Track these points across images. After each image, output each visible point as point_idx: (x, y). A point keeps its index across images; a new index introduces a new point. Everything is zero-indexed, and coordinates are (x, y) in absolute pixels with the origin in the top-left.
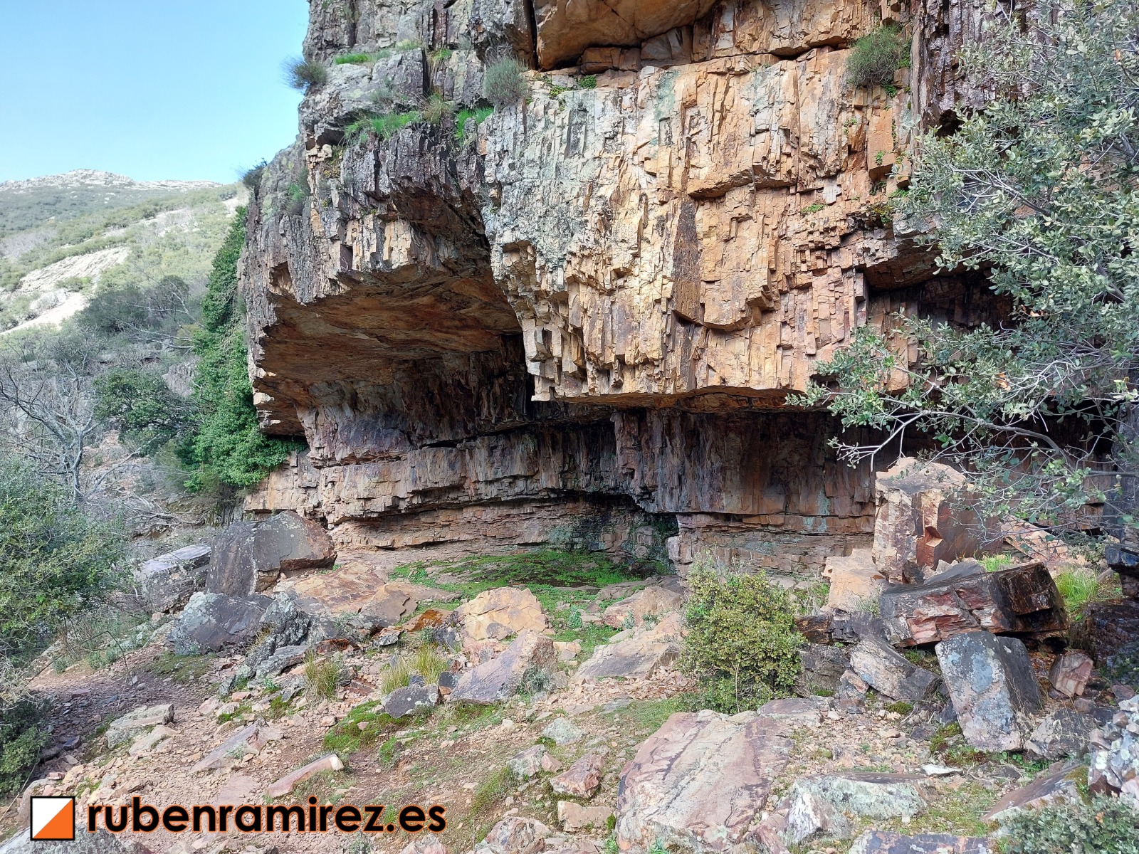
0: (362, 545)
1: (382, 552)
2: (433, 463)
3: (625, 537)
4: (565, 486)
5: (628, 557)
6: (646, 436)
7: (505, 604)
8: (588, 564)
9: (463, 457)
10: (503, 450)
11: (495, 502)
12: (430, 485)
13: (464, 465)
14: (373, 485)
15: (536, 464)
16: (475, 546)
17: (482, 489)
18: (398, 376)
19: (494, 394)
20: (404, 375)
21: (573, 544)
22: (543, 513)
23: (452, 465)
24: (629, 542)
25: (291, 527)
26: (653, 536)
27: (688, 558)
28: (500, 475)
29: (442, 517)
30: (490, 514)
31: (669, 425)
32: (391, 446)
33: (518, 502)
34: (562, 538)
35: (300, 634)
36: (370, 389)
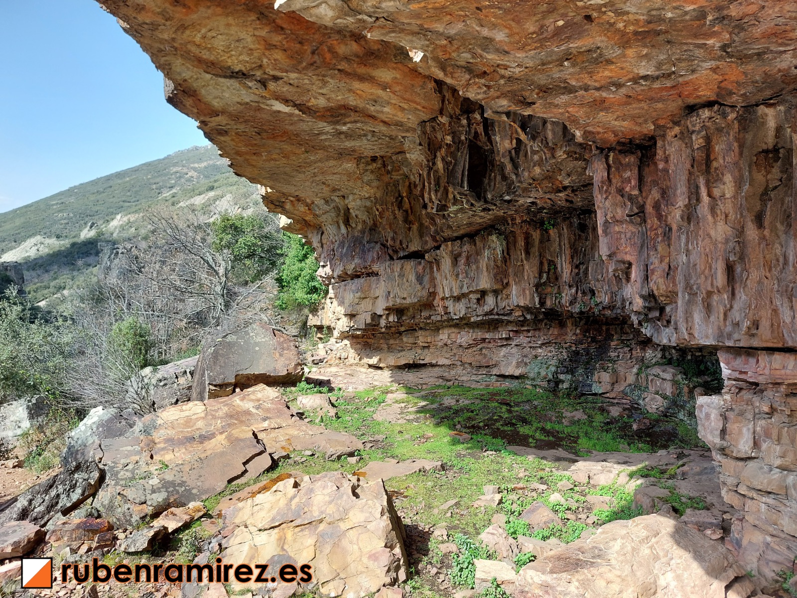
0: (355, 362)
1: (371, 370)
2: (401, 275)
3: (631, 379)
4: (542, 303)
5: (634, 409)
7: (316, 515)
9: (431, 268)
10: (468, 258)
12: (398, 301)
13: (433, 279)
14: (356, 301)
15: (506, 274)
16: (453, 372)
17: (451, 306)
21: (558, 382)
22: (522, 339)
23: (420, 279)
24: (637, 386)
25: (258, 339)
26: (675, 383)
28: (465, 290)
29: (422, 338)
30: (465, 337)
32: (373, 261)
33: (492, 323)
34: (543, 373)
36: (359, 202)
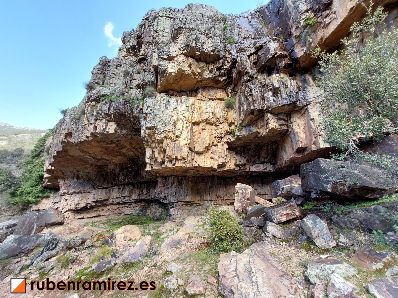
0: (73, 218)
1: (79, 220)
2: (101, 193)
3: (154, 211)
4: (139, 198)
5: (154, 216)
6: (166, 183)
7: (129, 230)
8: (144, 219)
9: (110, 191)
10: (123, 189)
11: (118, 204)
12: (99, 199)
13: (110, 194)
14: (80, 200)
15: (132, 193)
16: (109, 216)
17: (115, 200)
18: (94, 170)
19: (124, 173)
20: (96, 169)
21: (139, 214)
22: (131, 206)
23: (106, 194)
24: (155, 212)
25: (51, 212)
26: (162, 210)
27: (176, 213)
28: (121, 196)
29: (100, 209)
30: (115, 207)
31: (174, 180)
32: (88, 189)
33: (124, 203)
34: (136, 212)
35: (53, 246)
36: (84, 173)
